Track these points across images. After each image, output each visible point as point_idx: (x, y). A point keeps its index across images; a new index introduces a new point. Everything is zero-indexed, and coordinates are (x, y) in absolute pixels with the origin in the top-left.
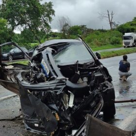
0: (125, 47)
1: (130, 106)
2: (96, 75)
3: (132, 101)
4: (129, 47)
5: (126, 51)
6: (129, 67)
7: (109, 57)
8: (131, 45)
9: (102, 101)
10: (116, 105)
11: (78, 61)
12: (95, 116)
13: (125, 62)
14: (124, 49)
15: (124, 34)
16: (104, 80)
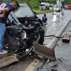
0: (41, 10)
1: (49, 38)
3: (50, 36)
4: (43, 10)
8: (44, 9)
11: (26, 16)
12: (37, 42)
15: (41, 3)
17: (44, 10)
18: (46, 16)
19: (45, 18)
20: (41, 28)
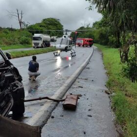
0: (34, 47)
1: (38, 104)
2: (6, 76)
3: (40, 99)
4: (38, 47)
5: (35, 52)
6: (38, 67)
7: (19, 57)
8: (40, 45)
9: (12, 101)
10: (25, 103)
12: (4, 116)
13: (34, 63)
14: (33, 49)
16: (14, 80)
17: (41, 47)
18: (36, 60)
19: (34, 64)
20: (17, 84)
